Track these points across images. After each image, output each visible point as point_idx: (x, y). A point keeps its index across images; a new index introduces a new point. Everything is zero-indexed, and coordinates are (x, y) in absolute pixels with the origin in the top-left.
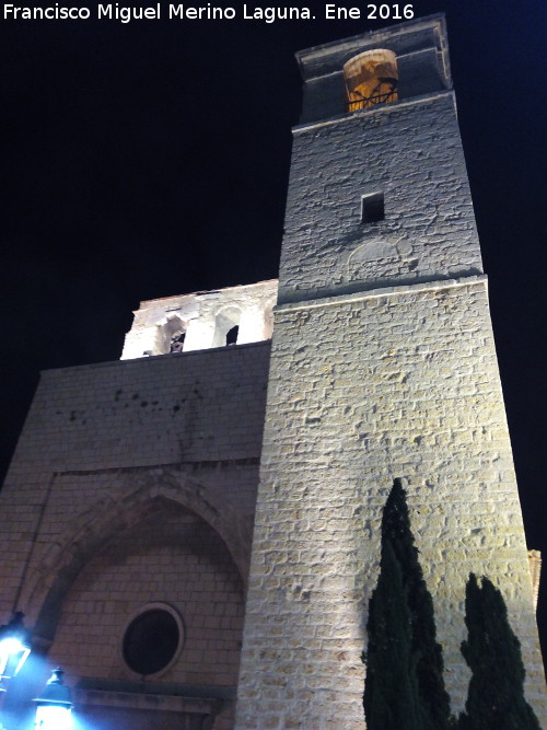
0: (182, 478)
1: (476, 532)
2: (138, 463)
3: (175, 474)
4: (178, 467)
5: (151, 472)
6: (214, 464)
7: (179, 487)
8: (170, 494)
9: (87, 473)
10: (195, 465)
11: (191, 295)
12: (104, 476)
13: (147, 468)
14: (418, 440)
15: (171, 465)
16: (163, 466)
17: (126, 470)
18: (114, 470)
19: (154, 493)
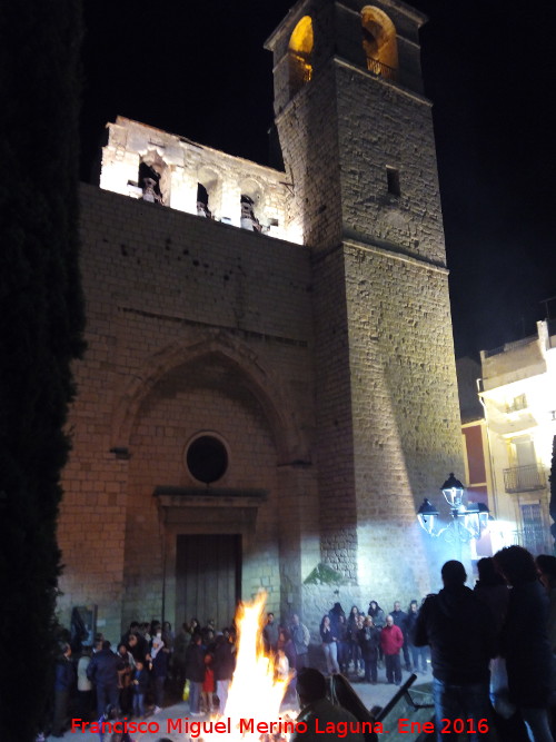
0: (237, 341)
1: (445, 421)
2: (201, 320)
3: (231, 336)
4: (233, 331)
5: (211, 330)
6: (260, 336)
7: (233, 347)
8: (227, 352)
9: (152, 316)
10: (246, 333)
11: (174, 137)
12: (169, 323)
13: (206, 325)
14: (422, 365)
15: (227, 328)
16: (220, 327)
17: (188, 322)
18: (178, 320)
19: (214, 347)
